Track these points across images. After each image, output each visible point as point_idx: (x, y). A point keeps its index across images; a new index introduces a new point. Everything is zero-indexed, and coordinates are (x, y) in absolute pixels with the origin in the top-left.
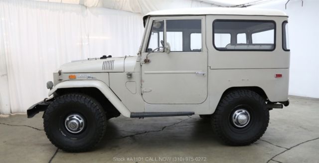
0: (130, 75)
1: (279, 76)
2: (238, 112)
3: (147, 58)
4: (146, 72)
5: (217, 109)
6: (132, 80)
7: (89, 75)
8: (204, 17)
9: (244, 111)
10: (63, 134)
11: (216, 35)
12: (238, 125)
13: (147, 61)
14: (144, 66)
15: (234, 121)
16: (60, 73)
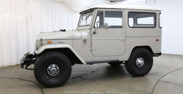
0: (85, 41)
1: (158, 40)
2: (139, 59)
3: (95, 31)
4: (94, 39)
5: (130, 58)
6: (86, 43)
7: (61, 41)
8: (124, 10)
9: (141, 58)
10: (47, 77)
11: (129, 19)
12: (139, 66)
13: (94, 33)
14: (93, 35)
15: (137, 64)
16: (41, 40)
